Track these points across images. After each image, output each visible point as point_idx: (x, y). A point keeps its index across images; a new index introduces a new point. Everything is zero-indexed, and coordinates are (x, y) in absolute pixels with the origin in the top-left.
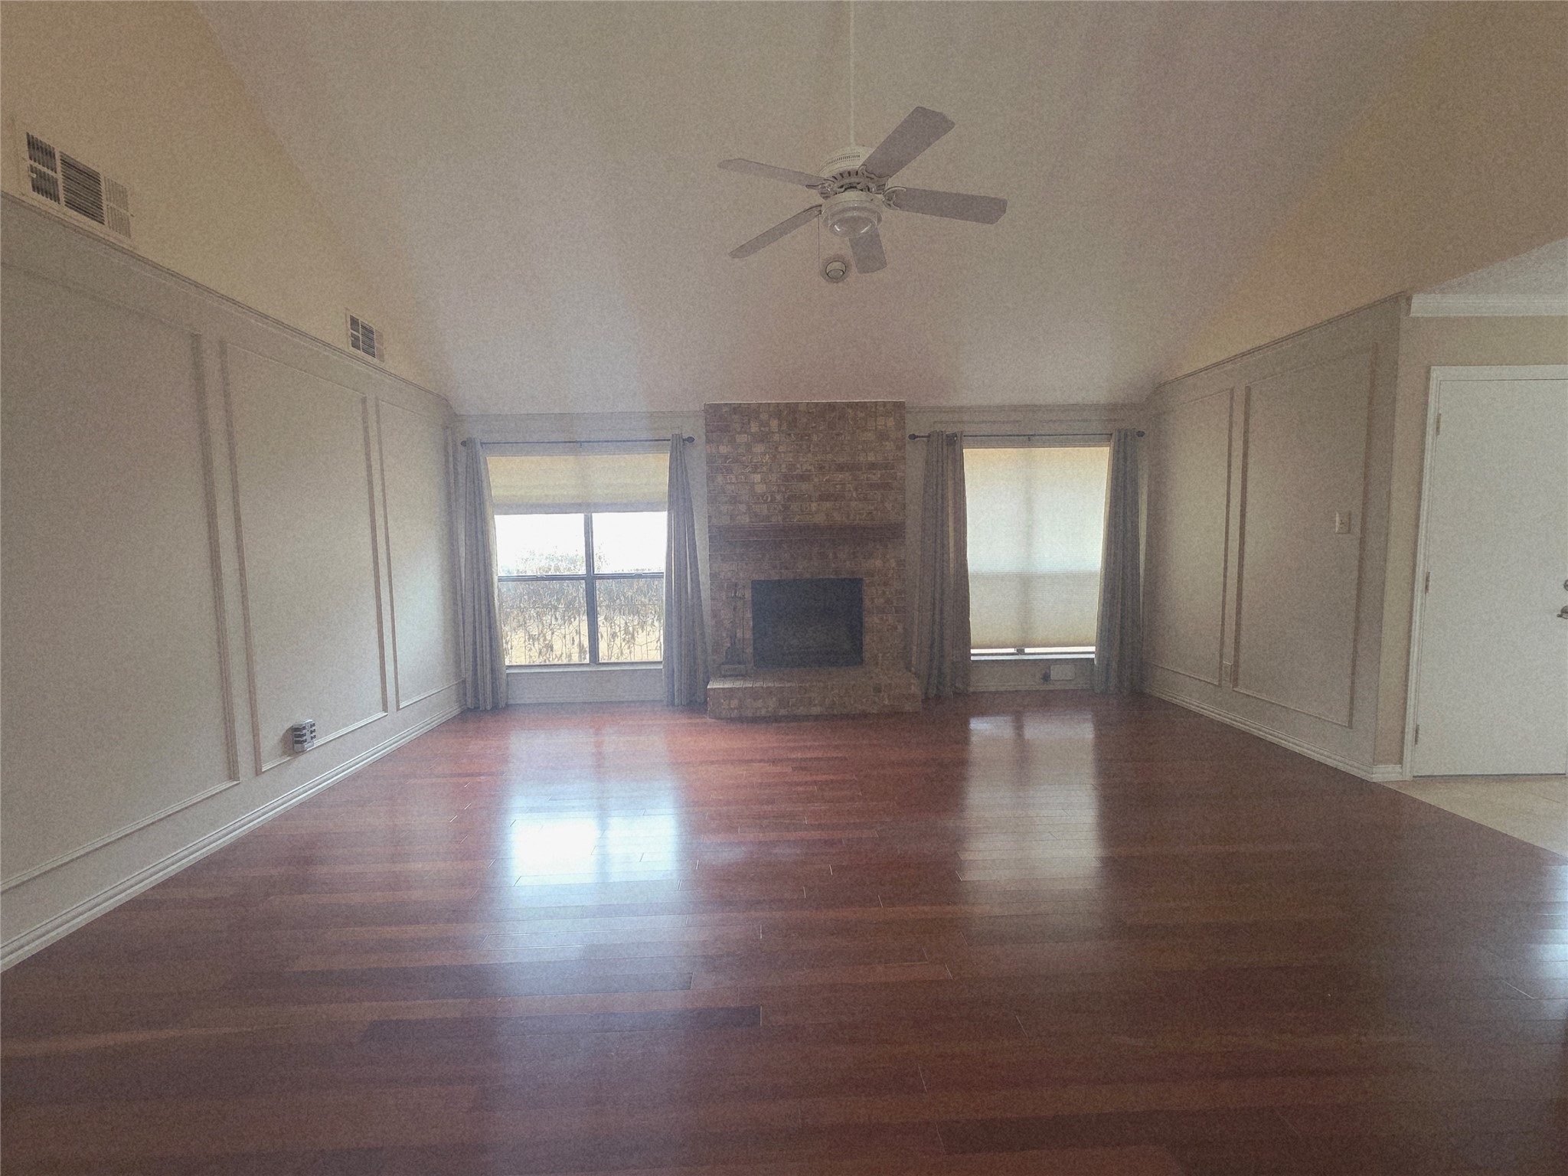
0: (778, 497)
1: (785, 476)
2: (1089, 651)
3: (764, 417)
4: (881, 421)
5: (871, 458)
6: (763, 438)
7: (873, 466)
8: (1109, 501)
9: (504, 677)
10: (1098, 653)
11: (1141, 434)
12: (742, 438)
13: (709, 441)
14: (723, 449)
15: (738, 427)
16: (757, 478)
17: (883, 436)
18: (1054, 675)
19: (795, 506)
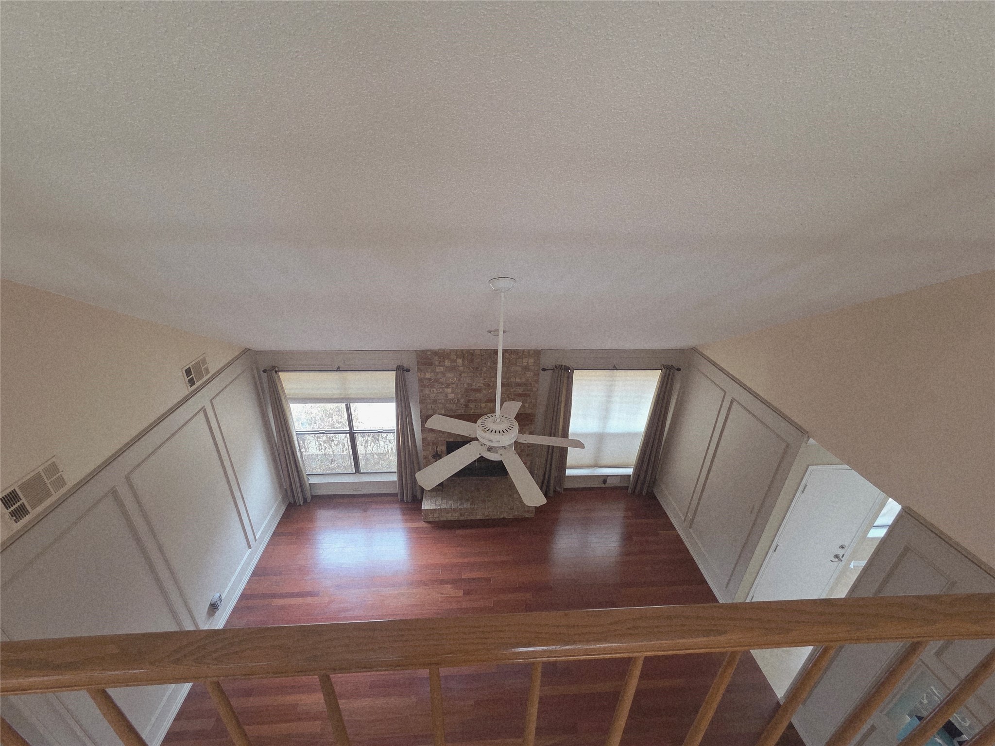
0: (462, 401)
1: (466, 389)
2: (630, 471)
3: (453, 357)
4: (525, 360)
5: (518, 380)
6: (452, 369)
7: (519, 385)
8: (650, 415)
9: (308, 486)
10: (634, 473)
11: (679, 370)
12: (439, 369)
13: (419, 370)
14: (428, 376)
15: (437, 363)
16: (449, 390)
17: (526, 368)
18: (608, 481)
19: (472, 405)
